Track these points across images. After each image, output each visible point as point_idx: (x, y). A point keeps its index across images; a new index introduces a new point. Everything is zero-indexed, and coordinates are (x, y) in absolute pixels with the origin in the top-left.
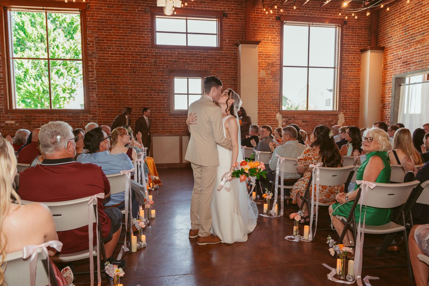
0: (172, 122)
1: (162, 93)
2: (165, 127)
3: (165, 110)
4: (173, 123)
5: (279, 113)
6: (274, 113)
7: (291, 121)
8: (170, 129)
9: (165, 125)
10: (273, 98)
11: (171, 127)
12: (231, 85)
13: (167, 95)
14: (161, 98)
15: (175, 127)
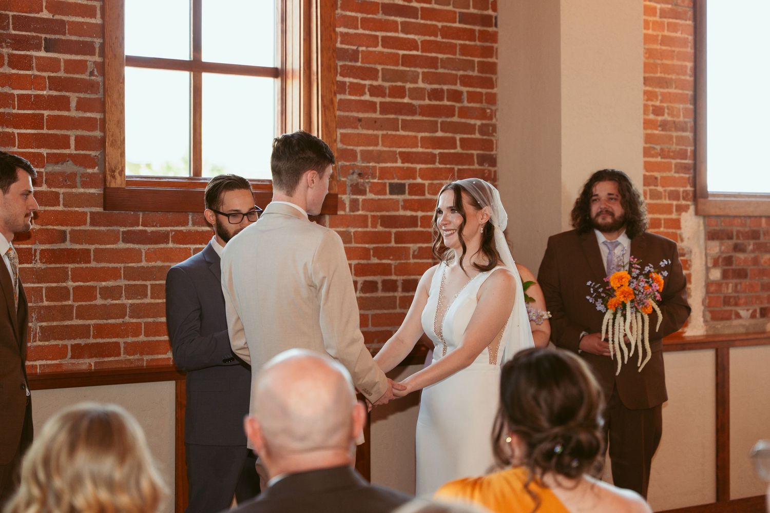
0: (114, 274)
1: (50, 46)
2: (66, 313)
3: (69, 180)
4: (122, 282)
5: (692, 208)
6: (667, 209)
7: (741, 256)
8: (101, 331)
9: (63, 294)
10: (667, 117)
11: (106, 312)
12: (465, 18)
13: (80, 66)
14: (36, 82)
15: (137, 311)
